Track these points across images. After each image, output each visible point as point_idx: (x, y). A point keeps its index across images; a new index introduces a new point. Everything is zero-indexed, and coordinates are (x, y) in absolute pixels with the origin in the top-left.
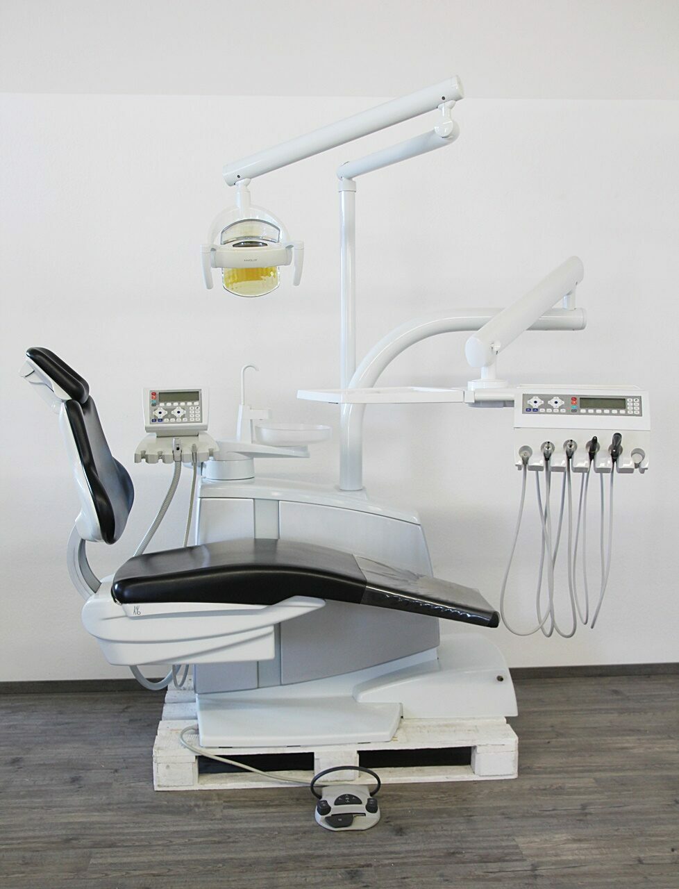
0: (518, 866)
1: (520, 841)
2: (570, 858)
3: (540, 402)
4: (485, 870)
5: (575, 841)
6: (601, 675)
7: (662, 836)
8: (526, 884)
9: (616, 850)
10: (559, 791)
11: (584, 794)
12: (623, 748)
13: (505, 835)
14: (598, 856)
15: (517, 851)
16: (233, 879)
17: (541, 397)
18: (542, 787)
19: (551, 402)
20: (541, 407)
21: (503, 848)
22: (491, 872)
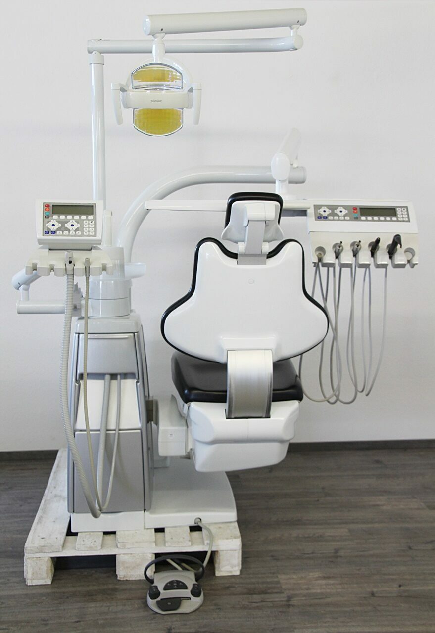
0: (277, 598)
1: (282, 578)
2: (319, 591)
3: (328, 211)
4: (250, 601)
5: (324, 578)
6: (368, 449)
7: (393, 574)
8: (280, 612)
9: (355, 585)
10: (320, 538)
11: (338, 541)
12: (374, 506)
13: (271, 573)
14: (340, 590)
15: (279, 585)
16: (52, 609)
17: (329, 207)
18: (306, 536)
19: (337, 211)
20: (330, 215)
21: (268, 583)
22: (255, 602)
